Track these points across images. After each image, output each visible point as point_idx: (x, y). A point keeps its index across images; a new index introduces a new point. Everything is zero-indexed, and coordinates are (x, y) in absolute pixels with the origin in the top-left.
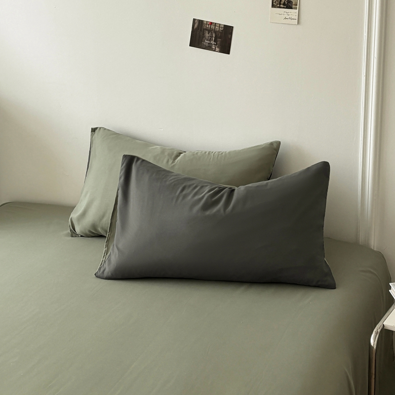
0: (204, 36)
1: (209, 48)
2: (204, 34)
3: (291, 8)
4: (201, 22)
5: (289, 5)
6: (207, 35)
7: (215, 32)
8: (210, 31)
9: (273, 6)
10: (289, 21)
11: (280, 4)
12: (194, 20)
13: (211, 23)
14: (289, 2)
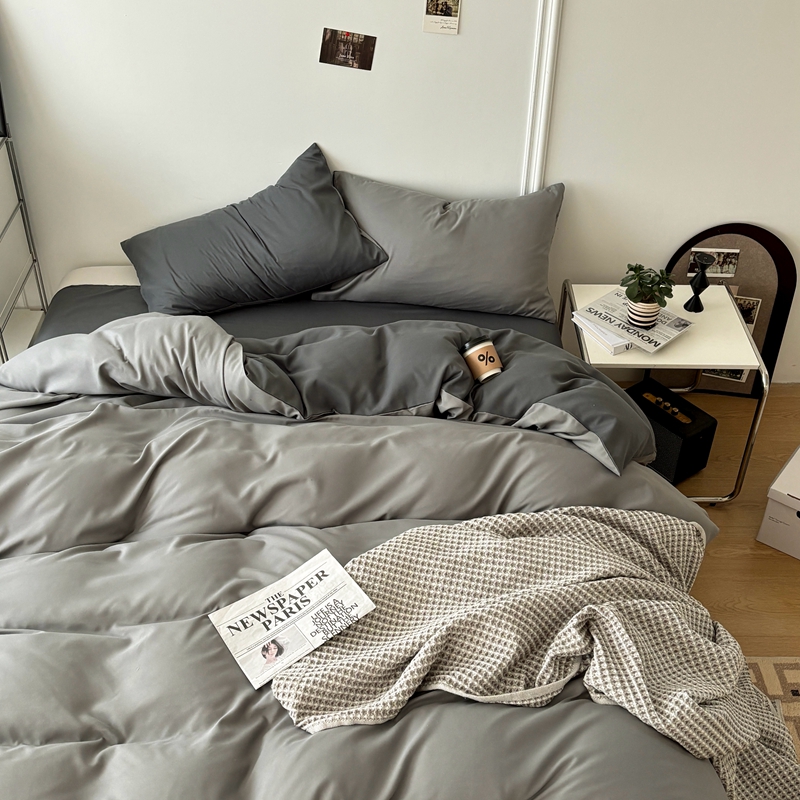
0: (338, 50)
1: (345, 63)
2: (337, 47)
3: (451, 15)
4: (334, 32)
5: (447, 11)
6: (342, 48)
7: (353, 44)
8: (346, 43)
9: (428, 12)
10: (447, 31)
11: (437, 10)
12: (325, 29)
13: (348, 34)
14: (448, 8)
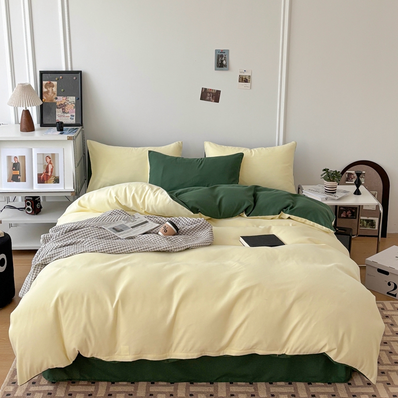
0: (207, 95)
1: (209, 100)
3: (248, 82)
4: (206, 89)
5: (246, 81)
6: (208, 95)
7: (212, 93)
8: (209, 93)
9: (239, 82)
10: (246, 88)
11: (243, 81)
12: (203, 88)
13: (211, 90)
14: (247, 80)
